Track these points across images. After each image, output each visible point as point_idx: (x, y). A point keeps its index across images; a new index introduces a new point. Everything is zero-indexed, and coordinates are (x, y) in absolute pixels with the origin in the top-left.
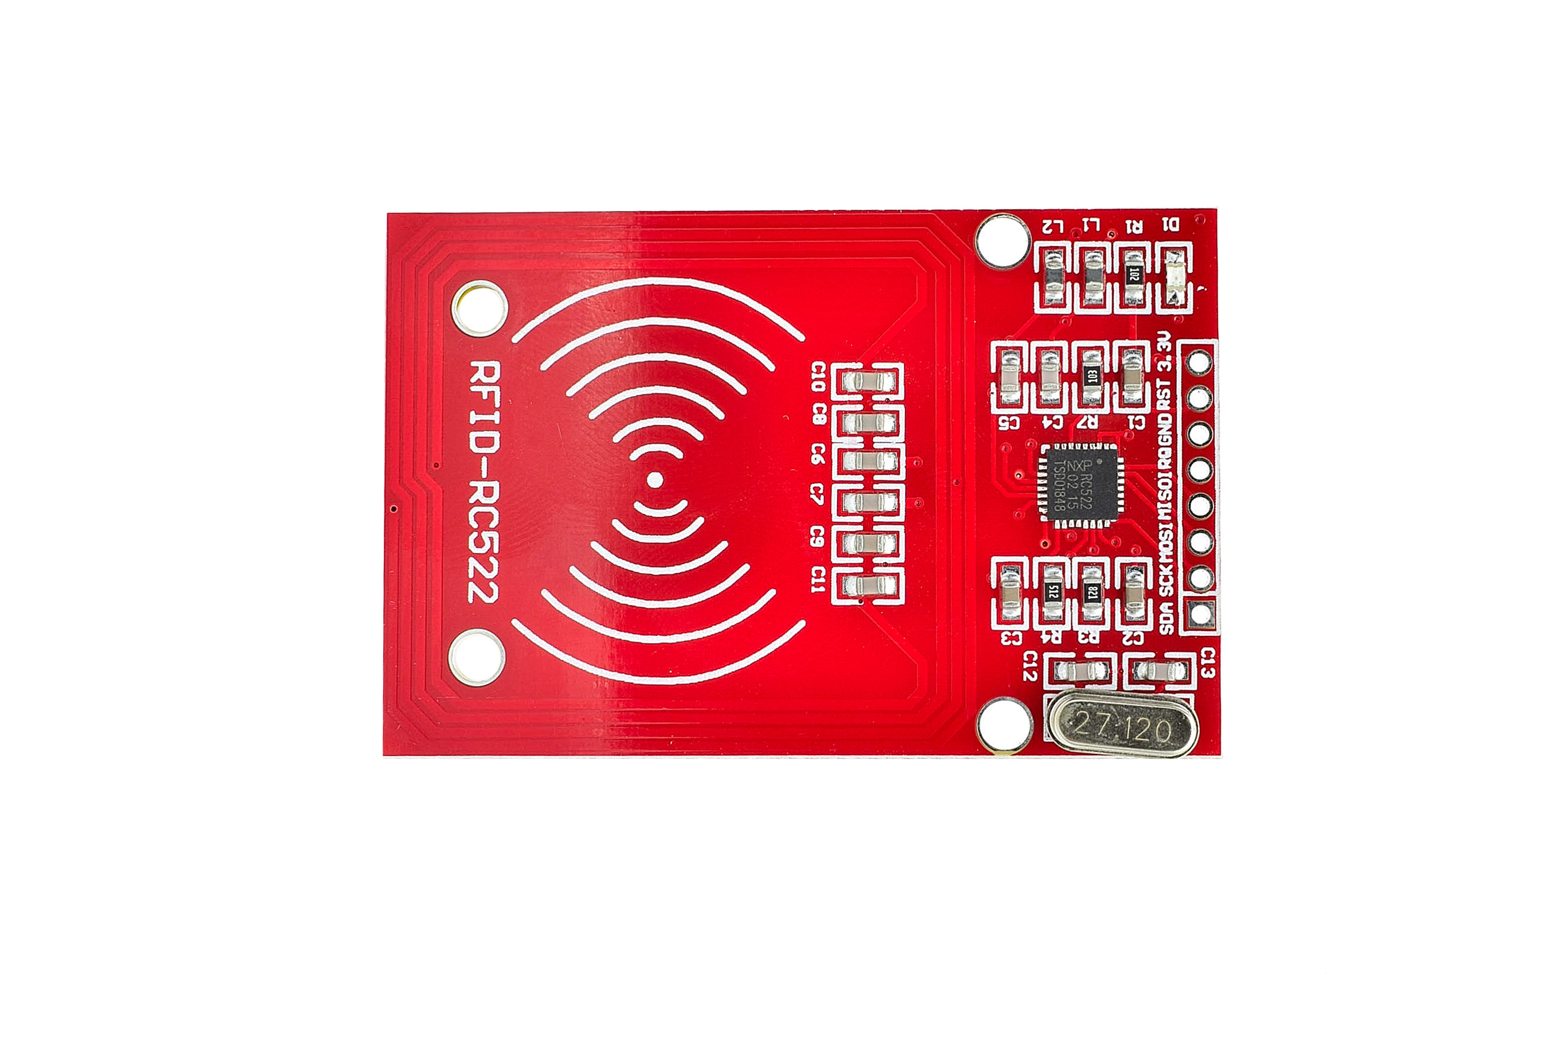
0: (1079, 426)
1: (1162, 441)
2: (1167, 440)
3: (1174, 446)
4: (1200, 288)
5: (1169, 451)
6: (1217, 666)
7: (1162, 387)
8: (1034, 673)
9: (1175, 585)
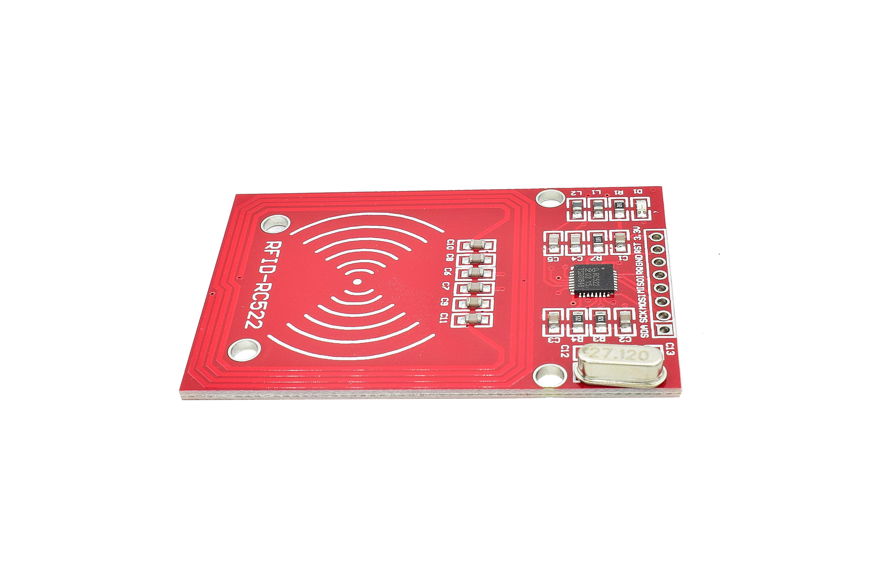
0: (592, 260)
1: (638, 264)
2: (641, 264)
3: (644, 266)
4: (655, 212)
5: (642, 269)
6: (676, 350)
7: (637, 246)
8: (567, 354)
9: (649, 318)
